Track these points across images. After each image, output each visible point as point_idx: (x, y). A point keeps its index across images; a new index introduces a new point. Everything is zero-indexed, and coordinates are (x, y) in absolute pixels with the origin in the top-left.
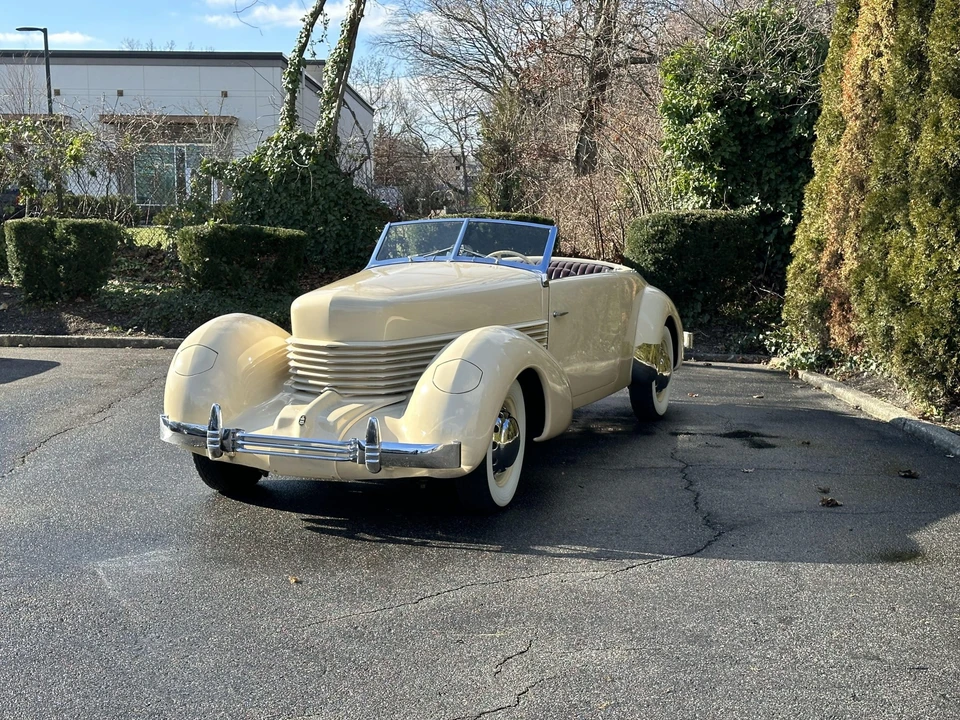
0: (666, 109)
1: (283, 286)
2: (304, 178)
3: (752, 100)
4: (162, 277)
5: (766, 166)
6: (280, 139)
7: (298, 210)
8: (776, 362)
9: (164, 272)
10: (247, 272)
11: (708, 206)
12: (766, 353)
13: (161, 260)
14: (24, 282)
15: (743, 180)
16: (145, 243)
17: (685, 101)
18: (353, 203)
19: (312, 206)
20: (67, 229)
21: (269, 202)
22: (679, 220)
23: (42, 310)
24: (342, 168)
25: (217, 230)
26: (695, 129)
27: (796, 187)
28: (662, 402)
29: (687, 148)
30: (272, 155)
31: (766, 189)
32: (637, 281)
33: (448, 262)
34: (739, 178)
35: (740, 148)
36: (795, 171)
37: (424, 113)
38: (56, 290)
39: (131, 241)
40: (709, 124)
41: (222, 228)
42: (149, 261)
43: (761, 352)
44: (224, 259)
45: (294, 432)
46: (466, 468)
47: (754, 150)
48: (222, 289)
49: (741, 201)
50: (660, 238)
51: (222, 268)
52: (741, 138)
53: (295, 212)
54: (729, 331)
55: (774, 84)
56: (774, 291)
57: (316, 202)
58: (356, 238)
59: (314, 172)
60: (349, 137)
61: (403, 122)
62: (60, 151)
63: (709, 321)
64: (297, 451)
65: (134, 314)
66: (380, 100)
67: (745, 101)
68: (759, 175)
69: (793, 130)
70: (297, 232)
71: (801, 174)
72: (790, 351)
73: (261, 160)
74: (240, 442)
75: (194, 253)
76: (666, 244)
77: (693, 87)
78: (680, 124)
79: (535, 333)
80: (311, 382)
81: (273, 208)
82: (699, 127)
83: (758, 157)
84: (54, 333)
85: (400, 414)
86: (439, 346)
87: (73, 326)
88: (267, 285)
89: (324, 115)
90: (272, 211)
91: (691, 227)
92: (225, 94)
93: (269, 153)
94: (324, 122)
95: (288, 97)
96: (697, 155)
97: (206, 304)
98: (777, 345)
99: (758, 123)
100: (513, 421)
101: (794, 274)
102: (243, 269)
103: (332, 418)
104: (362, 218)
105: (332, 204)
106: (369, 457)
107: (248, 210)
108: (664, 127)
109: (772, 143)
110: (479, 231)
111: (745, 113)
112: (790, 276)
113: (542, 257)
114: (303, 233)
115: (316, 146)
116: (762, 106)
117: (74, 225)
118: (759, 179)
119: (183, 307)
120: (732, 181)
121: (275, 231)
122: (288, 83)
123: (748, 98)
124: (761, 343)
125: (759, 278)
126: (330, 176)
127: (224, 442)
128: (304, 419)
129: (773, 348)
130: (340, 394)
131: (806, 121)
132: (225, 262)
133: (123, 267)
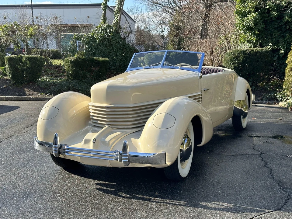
0: (237, 12)
1: (101, 78)
2: (109, 40)
3: (270, 8)
4: (61, 75)
5: (274, 32)
6: (101, 27)
7: (107, 52)
8: (282, 104)
9: (61, 74)
10: (89, 73)
11: (252, 47)
12: (277, 100)
13: (61, 70)
14: (12, 78)
15: (265, 37)
16: (56, 64)
17: (244, 9)
18: (126, 49)
19: (112, 50)
20: (26, 59)
21: (97, 49)
22: (244, 52)
23: (18, 87)
24: (122, 37)
25: (78, 58)
26: (248, 19)
27: (285, 39)
28: (244, 123)
29: (245, 26)
30: (98, 32)
31: (274, 40)
32: (234, 75)
33: (159, 69)
34: (264, 37)
35: (265, 26)
36: (285, 34)
37: (151, 23)
38: (23, 80)
39: (51, 63)
40: (253, 17)
41: (80, 58)
42: (57, 70)
43: (275, 100)
44: (80, 69)
45: (91, 146)
46: (168, 163)
47: (270, 26)
48: (80, 79)
49: (264, 45)
50: (236, 59)
51: (80, 72)
52: (265, 22)
53: (106, 52)
54: (262, 92)
55: (278, 2)
56: (277, 77)
57: (113, 49)
58: (127, 61)
59: (112, 38)
60: (124, 25)
61: (144, 26)
62: (26, 32)
63: (255, 89)
64: (92, 155)
65: (49, 89)
66: (138, 19)
67: (267, 8)
68: (271, 35)
69: (285, 18)
70: (106, 59)
71: (287, 35)
72: (287, 99)
73: (94, 34)
74: (67, 151)
75: (70, 67)
76: (239, 61)
77: (247, 4)
78: (242, 18)
79: (196, 98)
80: (99, 122)
81: (99, 51)
82: (249, 18)
83: (271, 29)
84: (21, 96)
85: (138, 137)
86: (157, 105)
87: (28, 93)
88: (95, 78)
89: (116, 18)
90: (98, 52)
91: (248, 54)
92: (89, 17)
93: (97, 32)
94: (116, 20)
95: (103, 12)
96: (249, 29)
97: (74, 85)
98: (282, 98)
99: (271, 16)
100: (189, 139)
101: (289, 71)
102: (87, 72)
103: (107, 139)
104: (129, 54)
105: (119, 49)
106: (124, 159)
107: (90, 52)
108: (236, 19)
109: (276, 24)
110: (170, 57)
111: (266, 13)
112: (287, 72)
113: (198, 66)
114: (108, 59)
115: (113, 29)
116: (273, 10)
117: (28, 58)
118: (271, 37)
119: (66, 86)
120: (261, 38)
121: (98, 59)
122: (103, 7)
123: (268, 7)
124: (275, 97)
125: (271, 73)
126: (118, 39)
127: (60, 150)
128: (95, 140)
129: (280, 99)
130: (112, 128)
131: (290, 15)
132: (80, 70)
133: (48, 72)
